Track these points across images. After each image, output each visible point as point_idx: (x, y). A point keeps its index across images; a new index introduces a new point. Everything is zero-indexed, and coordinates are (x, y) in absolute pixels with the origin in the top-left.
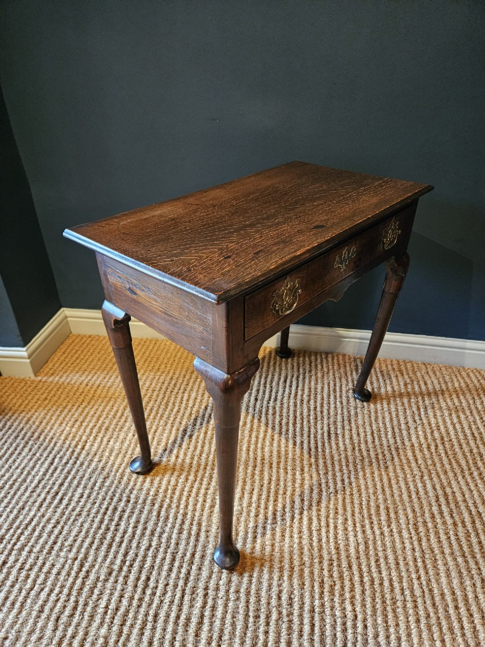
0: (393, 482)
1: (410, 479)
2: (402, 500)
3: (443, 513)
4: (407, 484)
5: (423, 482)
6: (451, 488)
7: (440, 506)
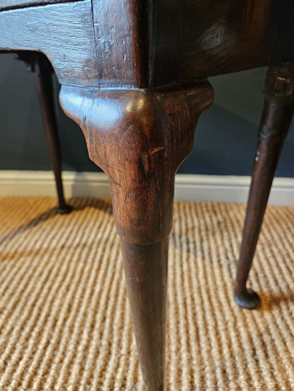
0: (202, 332)
1: (221, 327)
2: (210, 357)
3: (261, 372)
4: (217, 334)
5: (236, 330)
6: (269, 334)
7: (257, 361)
